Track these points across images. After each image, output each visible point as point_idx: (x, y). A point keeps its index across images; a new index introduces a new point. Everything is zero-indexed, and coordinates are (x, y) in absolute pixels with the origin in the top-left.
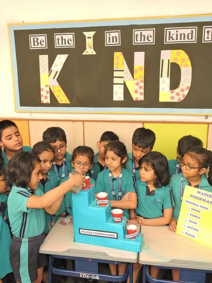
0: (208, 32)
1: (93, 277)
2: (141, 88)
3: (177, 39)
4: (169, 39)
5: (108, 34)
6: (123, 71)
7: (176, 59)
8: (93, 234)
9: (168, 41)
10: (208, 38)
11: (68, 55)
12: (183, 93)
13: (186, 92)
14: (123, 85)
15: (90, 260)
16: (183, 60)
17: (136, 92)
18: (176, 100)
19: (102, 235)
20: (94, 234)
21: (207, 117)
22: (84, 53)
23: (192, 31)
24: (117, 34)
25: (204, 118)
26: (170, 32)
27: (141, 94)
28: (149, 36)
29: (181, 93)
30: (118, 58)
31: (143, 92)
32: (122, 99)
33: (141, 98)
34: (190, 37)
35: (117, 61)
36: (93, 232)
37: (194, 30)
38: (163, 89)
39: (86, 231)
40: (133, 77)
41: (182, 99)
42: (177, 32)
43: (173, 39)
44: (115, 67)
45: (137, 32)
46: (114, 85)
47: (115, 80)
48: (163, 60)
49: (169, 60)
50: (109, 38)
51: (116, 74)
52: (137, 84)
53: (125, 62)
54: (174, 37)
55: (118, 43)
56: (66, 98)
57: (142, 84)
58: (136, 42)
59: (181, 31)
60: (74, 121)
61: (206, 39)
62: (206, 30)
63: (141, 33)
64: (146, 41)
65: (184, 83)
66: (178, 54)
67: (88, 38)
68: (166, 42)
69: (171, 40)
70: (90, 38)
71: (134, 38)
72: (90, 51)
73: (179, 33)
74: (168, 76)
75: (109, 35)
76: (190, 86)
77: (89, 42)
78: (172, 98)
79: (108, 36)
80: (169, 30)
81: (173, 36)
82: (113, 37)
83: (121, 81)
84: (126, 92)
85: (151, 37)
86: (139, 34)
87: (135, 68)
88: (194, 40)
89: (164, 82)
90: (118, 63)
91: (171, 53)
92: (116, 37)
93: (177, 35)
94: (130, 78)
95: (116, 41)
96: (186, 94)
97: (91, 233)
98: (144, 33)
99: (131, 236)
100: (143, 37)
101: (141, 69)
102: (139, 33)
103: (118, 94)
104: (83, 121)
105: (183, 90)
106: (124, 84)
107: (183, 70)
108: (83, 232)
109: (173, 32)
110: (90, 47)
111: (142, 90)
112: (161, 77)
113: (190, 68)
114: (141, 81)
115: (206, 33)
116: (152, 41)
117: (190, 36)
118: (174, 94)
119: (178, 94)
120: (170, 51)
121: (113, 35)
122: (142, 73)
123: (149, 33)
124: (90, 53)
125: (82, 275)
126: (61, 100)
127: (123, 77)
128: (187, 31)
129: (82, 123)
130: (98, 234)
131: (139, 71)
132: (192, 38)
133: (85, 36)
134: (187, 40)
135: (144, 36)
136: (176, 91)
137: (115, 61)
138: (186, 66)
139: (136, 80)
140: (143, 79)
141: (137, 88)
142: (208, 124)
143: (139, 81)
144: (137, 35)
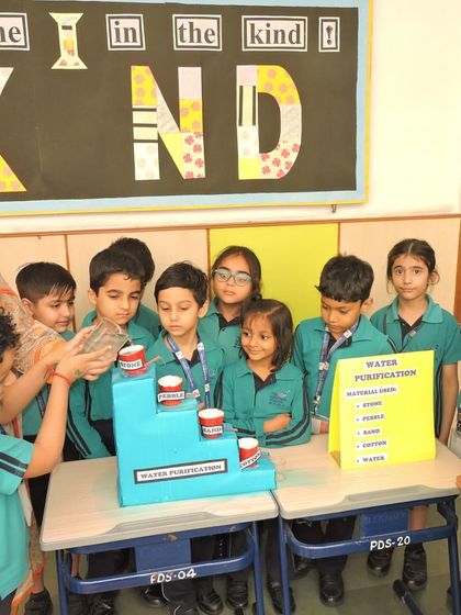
0: (329, 29)
1: (182, 575)
2: (196, 149)
3: (268, 42)
4: (253, 42)
5: (113, 21)
6: (155, 110)
7: (269, 85)
8: (169, 476)
9: (250, 45)
10: (329, 42)
11: (11, 69)
12: (286, 160)
13: (293, 157)
14: (156, 145)
15: (174, 538)
16: (283, 88)
17: (187, 158)
18: (273, 175)
19: (191, 473)
20: (173, 475)
21: (334, 208)
22: (56, 66)
23: (298, 26)
24: (134, 24)
25: (329, 210)
26: (253, 25)
27: (198, 163)
28: (210, 32)
29: (283, 161)
30: (140, 79)
31: (203, 158)
32: (157, 177)
33: (200, 172)
34: (294, 39)
35: (140, 86)
36: (168, 470)
37: (301, 23)
38: (246, 152)
39: (152, 472)
40: (179, 126)
41: (286, 172)
42: (268, 25)
43: (260, 42)
44: (136, 102)
45: (181, 22)
46: (136, 145)
47: (138, 133)
48: (241, 87)
49: (254, 87)
50: (117, 30)
51: (137, 117)
52: (189, 141)
53: (158, 90)
54: (263, 36)
55: (138, 43)
56: (14, 178)
57: (200, 141)
58: (180, 43)
59: (277, 25)
60: (39, 235)
61: (326, 45)
62: (326, 25)
63: (191, 24)
64: (204, 43)
65: (287, 138)
66: (272, 75)
67: (64, 28)
68: (246, 47)
69: (257, 44)
70: (70, 28)
71: (176, 35)
72: (70, 60)
73: (271, 29)
74: (254, 123)
75: (117, 23)
76: (299, 143)
77: (68, 39)
78: (266, 170)
79: (113, 26)
80: (252, 22)
81: (260, 33)
82: (126, 30)
83: (151, 134)
84: (165, 158)
85: (213, 34)
86: (187, 26)
87: (183, 104)
88: (302, 45)
89: (248, 136)
90: (141, 92)
91: (258, 71)
92: (134, 30)
93: (268, 32)
94: (172, 128)
95: (134, 40)
96: (293, 162)
97: (165, 473)
98: (197, 23)
99: (249, 461)
100: (195, 33)
101: (194, 106)
102: (186, 23)
103: (146, 166)
104: (65, 234)
105: (285, 154)
106: (160, 141)
107: (284, 109)
108: (143, 476)
109: (260, 25)
110: (71, 52)
111: (201, 155)
112: (240, 124)
113: (298, 106)
114: (197, 135)
115: (325, 31)
116: (215, 44)
117: (294, 35)
118: (268, 163)
119: (277, 162)
120: (255, 67)
121: (125, 23)
122: (198, 116)
123: (209, 24)
124: (70, 66)
125: (156, 577)
126: (2, 184)
127: (155, 126)
128: (287, 25)
129: (63, 237)
130: (181, 472)
131: (190, 110)
132: (298, 42)
133: (56, 24)
134: (288, 44)
135: (198, 30)
136: (274, 154)
137: (134, 86)
138: (290, 100)
139: (186, 131)
140: (201, 130)
141: (189, 149)
142: (339, 222)
143: (192, 134)
144: (182, 29)
